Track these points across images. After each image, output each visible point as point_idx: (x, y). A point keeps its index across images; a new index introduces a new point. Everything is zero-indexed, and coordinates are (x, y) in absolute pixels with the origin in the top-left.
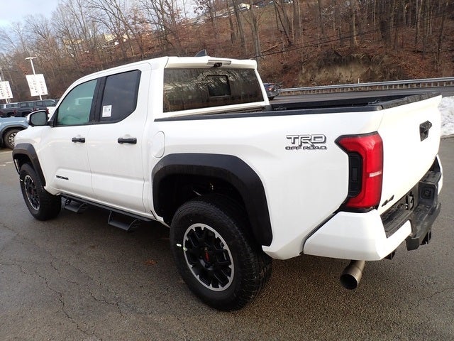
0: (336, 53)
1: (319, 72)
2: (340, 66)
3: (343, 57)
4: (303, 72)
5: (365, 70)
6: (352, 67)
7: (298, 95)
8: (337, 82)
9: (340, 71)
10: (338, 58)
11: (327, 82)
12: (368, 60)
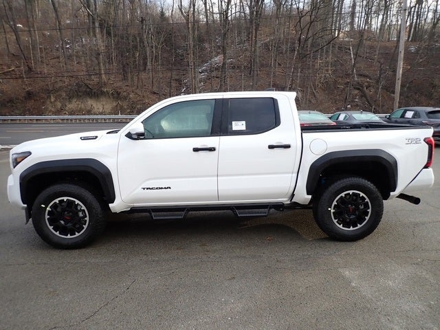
0: (87, 85)
1: (70, 102)
2: (91, 98)
3: (93, 91)
4: (52, 100)
5: (115, 104)
6: (103, 100)
7: (58, 123)
8: (89, 112)
9: (90, 102)
10: (88, 90)
11: (80, 112)
12: (117, 95)
